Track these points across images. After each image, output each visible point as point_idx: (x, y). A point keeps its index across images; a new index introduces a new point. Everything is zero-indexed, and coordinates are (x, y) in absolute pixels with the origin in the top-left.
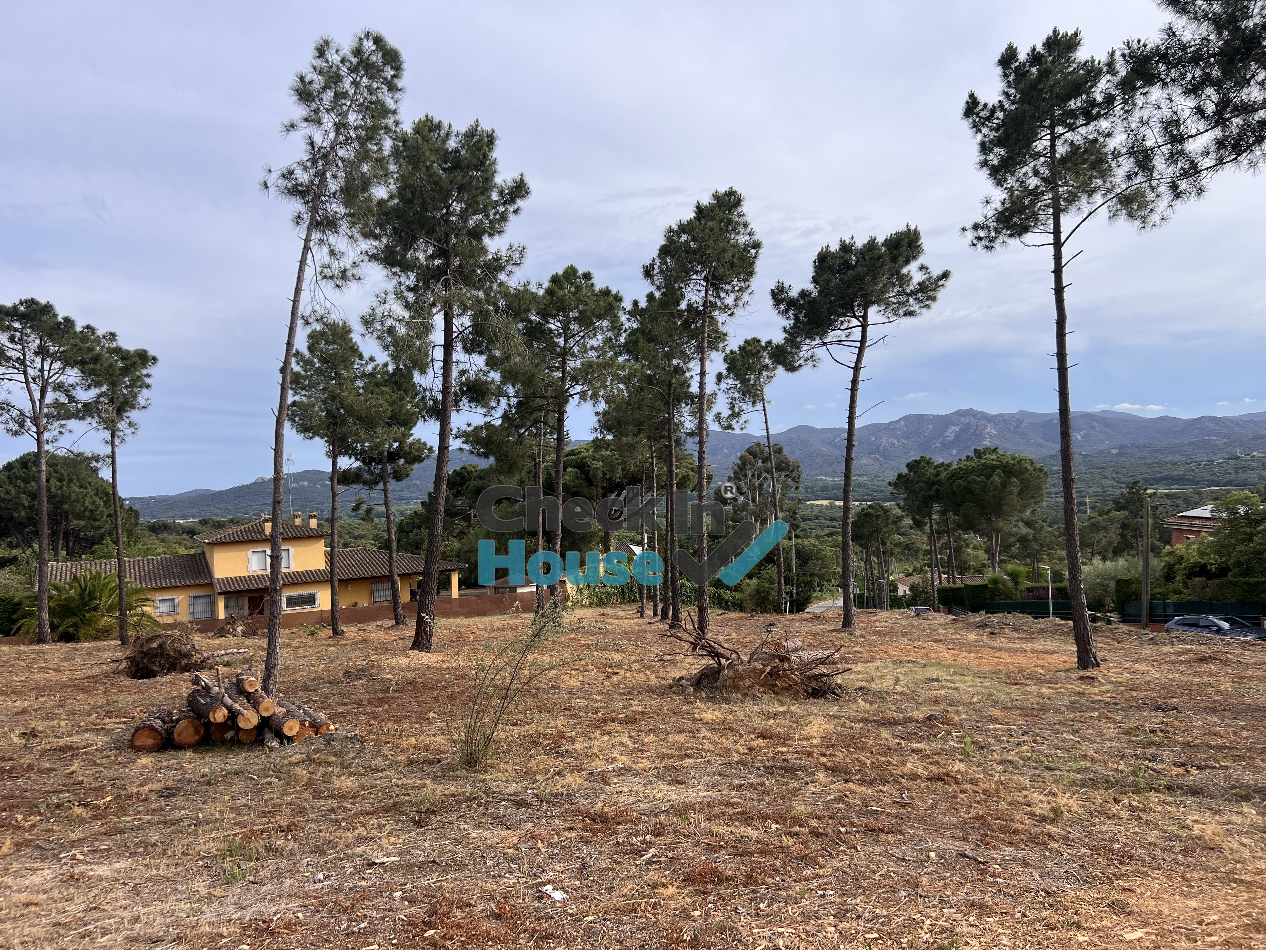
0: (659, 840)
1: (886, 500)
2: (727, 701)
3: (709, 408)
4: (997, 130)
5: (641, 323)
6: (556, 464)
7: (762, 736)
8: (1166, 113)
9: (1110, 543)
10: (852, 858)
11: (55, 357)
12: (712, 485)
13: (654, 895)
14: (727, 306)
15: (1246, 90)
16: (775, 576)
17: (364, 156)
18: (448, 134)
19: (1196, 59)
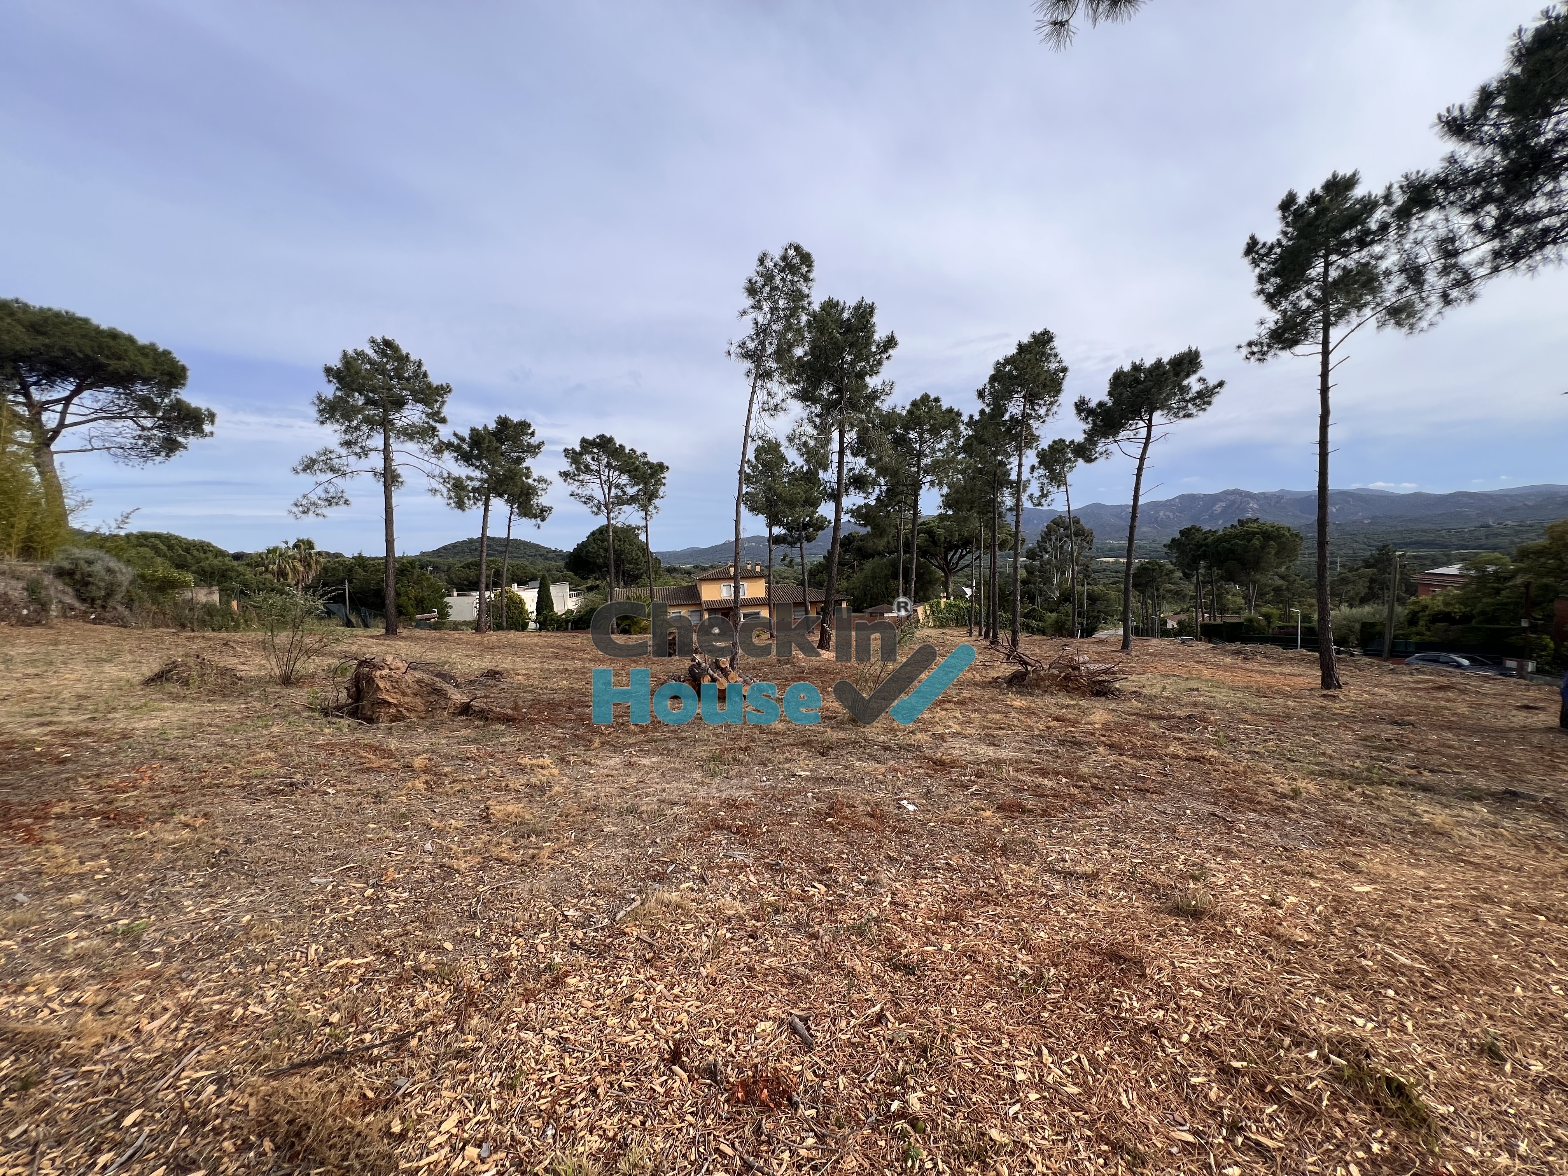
0: (980, 780)
1: (1161, 558)
2: (1032, 695)
3: (1024, 491)
4: (1273, 263)
5: (975, 431)
6: (912, 531)
7: (1057, 719)
8: (1442, 232)
9: (1357, 594)
10: (1123, 807)
11: (615, 468)
12: (1025, 546)
13: (977, 815)
14: (1040, 416)
15: (1530, 203)
16: (1070, 611)
17: (788, 328)
18: (843, 309)
19: (1478, 179)
